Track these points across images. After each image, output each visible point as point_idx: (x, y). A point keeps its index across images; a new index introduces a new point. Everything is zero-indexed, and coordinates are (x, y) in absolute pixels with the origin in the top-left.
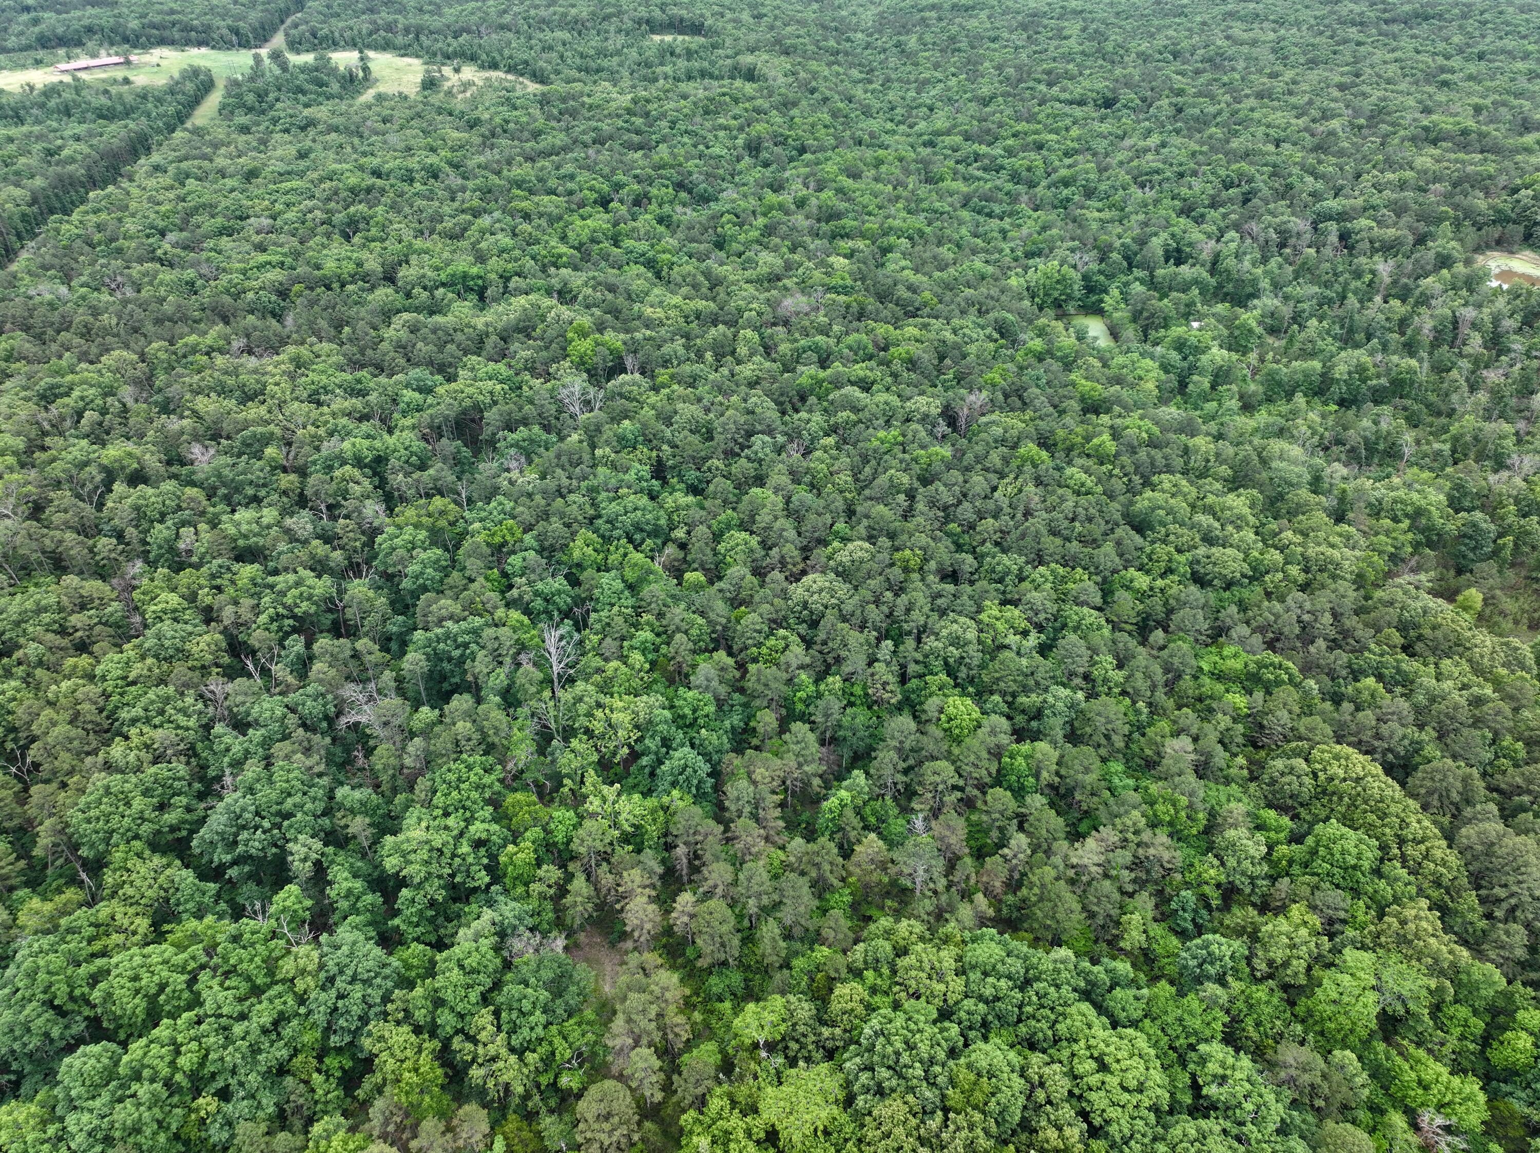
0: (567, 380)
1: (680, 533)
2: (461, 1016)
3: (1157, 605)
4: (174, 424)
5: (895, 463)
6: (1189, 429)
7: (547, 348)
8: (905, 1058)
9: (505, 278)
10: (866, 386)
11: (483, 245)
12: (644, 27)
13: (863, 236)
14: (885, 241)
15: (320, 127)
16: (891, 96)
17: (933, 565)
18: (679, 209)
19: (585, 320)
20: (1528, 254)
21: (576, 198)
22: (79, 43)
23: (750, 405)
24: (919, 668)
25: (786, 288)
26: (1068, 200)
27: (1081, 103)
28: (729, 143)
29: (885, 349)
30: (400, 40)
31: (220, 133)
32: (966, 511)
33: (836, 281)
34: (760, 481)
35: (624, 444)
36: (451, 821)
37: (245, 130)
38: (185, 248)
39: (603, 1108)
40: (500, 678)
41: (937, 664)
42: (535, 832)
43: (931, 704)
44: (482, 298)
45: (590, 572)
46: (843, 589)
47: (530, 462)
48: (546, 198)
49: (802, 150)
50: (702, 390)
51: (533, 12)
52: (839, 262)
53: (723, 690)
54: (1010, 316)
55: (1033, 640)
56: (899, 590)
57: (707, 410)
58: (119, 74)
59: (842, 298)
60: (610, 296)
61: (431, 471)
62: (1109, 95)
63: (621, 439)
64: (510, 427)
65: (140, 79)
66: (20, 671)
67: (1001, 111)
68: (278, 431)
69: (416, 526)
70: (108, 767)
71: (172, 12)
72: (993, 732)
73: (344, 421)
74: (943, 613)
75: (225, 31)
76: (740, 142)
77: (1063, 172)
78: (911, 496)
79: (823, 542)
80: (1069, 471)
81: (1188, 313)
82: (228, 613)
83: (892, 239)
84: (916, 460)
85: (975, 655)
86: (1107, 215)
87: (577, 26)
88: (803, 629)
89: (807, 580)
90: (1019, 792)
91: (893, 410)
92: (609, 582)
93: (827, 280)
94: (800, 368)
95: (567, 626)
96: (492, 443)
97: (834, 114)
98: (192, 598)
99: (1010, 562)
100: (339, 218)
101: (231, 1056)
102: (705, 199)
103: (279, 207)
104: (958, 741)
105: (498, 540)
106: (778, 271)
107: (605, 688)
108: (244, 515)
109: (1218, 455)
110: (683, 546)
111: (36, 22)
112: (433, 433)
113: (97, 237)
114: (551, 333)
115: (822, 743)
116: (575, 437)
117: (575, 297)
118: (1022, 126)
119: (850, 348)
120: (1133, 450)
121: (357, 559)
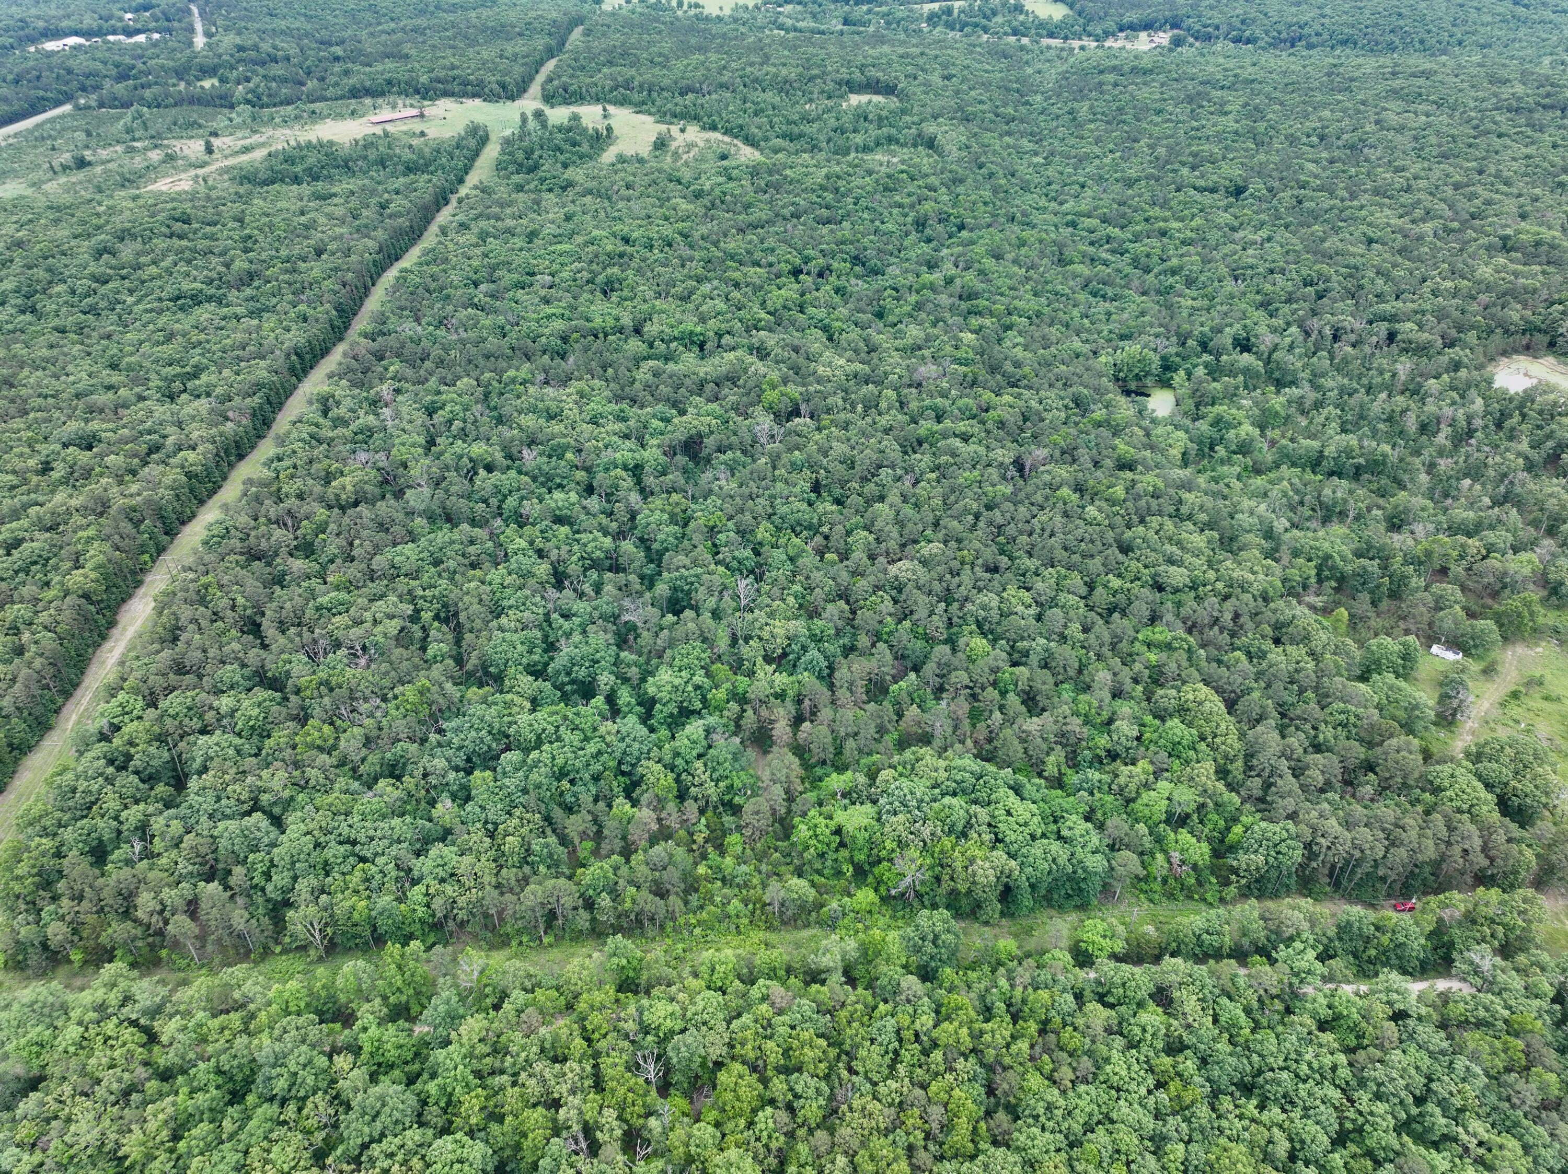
0: (760, 420)
1: (825, 529)
2: (687, 762)
3: (1121, 598)
4: (507, 433)
5: (971, 494)
6: (1188, 486)
7: (748, 394)
8: (909, 797)
9: (719, 335)
10: (965, 438)
11: (704, 308)
12: (844, 88)
13: (991, 314)
14: (1007, 320)
15: (578, 189)
16: (1051, 172)
17: (980, 561)
18: (853, 281)
19: (775, 376)
20: (1550, 360)
21: (774, 270)
22: (382, 94)
23: (882, 447)
24: (960, 621)
25: (923, 358)
26: (1171, 287)
27: (1213, 190)
28: (901, 220)
29: (987, 411)
30: (636, 97)
31: (502, 192)
32: (1011, 530)
33: (961, 354)
34: (882, 499)
35: (795, 467)
36: (683, 674)
37: (520, 188)
38: (492, 296)
39: (756, 808)
40: (712, 602)
41: (971, 620)
42: (727, 685)
43: (962, 642)
44: (702, 349)
45: (767, 548)
46: (921, 571)
47: (733, 475)
48: (752, 270)
49: (961, 227)
50: (852, 433)
51: (749, 69)
52: (968, 337)
53: (840, 623)
54: (1085, 391)
55: (1034, 610)
56: (955, 573)
57: (853, 448)
58: (417, 126)
59: (964, 368)
60: (794, 355)
61: (670, 477)
62: (1241, 183)
63: (793, 464)
64: (721, 450)
65: (433, 132)
66: (446, 575)
67: (1140, 194)
68: (573, 442)
69: (663, 511)
70: (500, 629)
71: (453, 67)
72: (996, 659)
73: (615, 439)
74: (980, 590)
75: (495, 86)
76: (909, 219)
77: (1175, 262)
78: (977, 517)
79: (916, 542)
80: (1090, 508)
81: (1231, 396)
82: (554, 554)
83: (1015, 318)
84: (985, 493)
85: (995, 615)
86: (1198, 304)
87: (784, 87)
88: (894, 593)
89: (899, 564)
90: (1003, 694)
91: (979, 457)
92: (779, 555)
93: (955, 352)
94: (922, 422)
95: (751, 578)
96: (708, 461)
97: (995, 191)
98: (531, 543)
99: (1030, 564)
100: (600, 279)
101: (578, 764)
102: (876, 272)
103: (555, 267)
104: (974, 662)
105: (711, 523)
106: (919, 342)
107: (772, 615)
108: (558, 495)
109: (1201, 507)
110: (826, 538)
111: (347, 73)
112: (670, 452)
113: (433, 286)
114: (751, 384)
115: (896, 658)
116: (763, 460)
117: (768, 354)
118: (1156, 211)
119: (960, 409)
120: (1138, 497)
121: (625, 528)
